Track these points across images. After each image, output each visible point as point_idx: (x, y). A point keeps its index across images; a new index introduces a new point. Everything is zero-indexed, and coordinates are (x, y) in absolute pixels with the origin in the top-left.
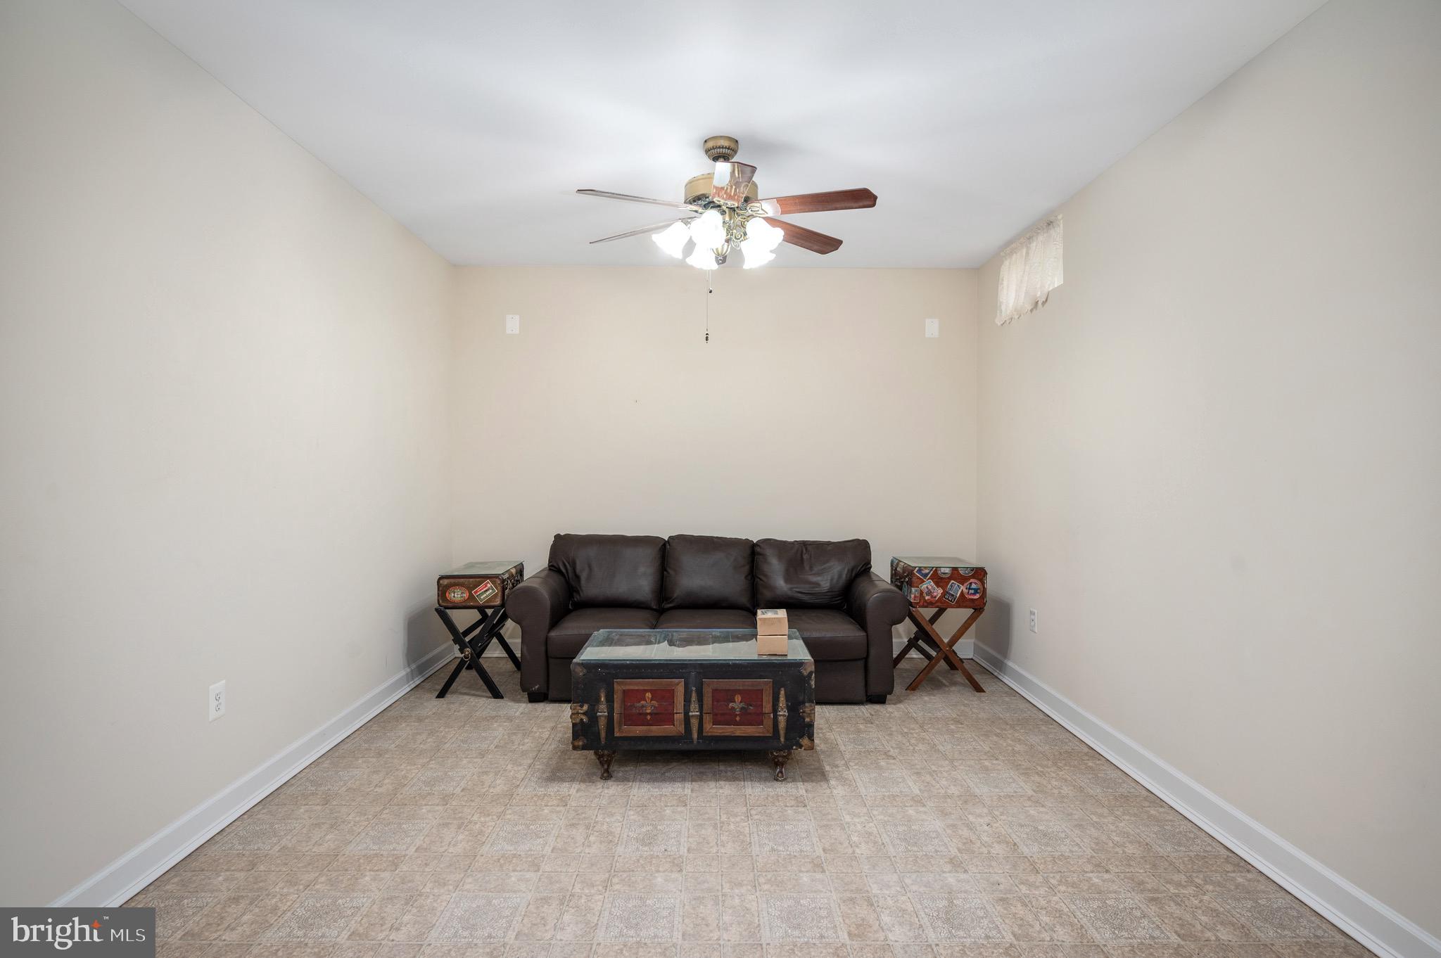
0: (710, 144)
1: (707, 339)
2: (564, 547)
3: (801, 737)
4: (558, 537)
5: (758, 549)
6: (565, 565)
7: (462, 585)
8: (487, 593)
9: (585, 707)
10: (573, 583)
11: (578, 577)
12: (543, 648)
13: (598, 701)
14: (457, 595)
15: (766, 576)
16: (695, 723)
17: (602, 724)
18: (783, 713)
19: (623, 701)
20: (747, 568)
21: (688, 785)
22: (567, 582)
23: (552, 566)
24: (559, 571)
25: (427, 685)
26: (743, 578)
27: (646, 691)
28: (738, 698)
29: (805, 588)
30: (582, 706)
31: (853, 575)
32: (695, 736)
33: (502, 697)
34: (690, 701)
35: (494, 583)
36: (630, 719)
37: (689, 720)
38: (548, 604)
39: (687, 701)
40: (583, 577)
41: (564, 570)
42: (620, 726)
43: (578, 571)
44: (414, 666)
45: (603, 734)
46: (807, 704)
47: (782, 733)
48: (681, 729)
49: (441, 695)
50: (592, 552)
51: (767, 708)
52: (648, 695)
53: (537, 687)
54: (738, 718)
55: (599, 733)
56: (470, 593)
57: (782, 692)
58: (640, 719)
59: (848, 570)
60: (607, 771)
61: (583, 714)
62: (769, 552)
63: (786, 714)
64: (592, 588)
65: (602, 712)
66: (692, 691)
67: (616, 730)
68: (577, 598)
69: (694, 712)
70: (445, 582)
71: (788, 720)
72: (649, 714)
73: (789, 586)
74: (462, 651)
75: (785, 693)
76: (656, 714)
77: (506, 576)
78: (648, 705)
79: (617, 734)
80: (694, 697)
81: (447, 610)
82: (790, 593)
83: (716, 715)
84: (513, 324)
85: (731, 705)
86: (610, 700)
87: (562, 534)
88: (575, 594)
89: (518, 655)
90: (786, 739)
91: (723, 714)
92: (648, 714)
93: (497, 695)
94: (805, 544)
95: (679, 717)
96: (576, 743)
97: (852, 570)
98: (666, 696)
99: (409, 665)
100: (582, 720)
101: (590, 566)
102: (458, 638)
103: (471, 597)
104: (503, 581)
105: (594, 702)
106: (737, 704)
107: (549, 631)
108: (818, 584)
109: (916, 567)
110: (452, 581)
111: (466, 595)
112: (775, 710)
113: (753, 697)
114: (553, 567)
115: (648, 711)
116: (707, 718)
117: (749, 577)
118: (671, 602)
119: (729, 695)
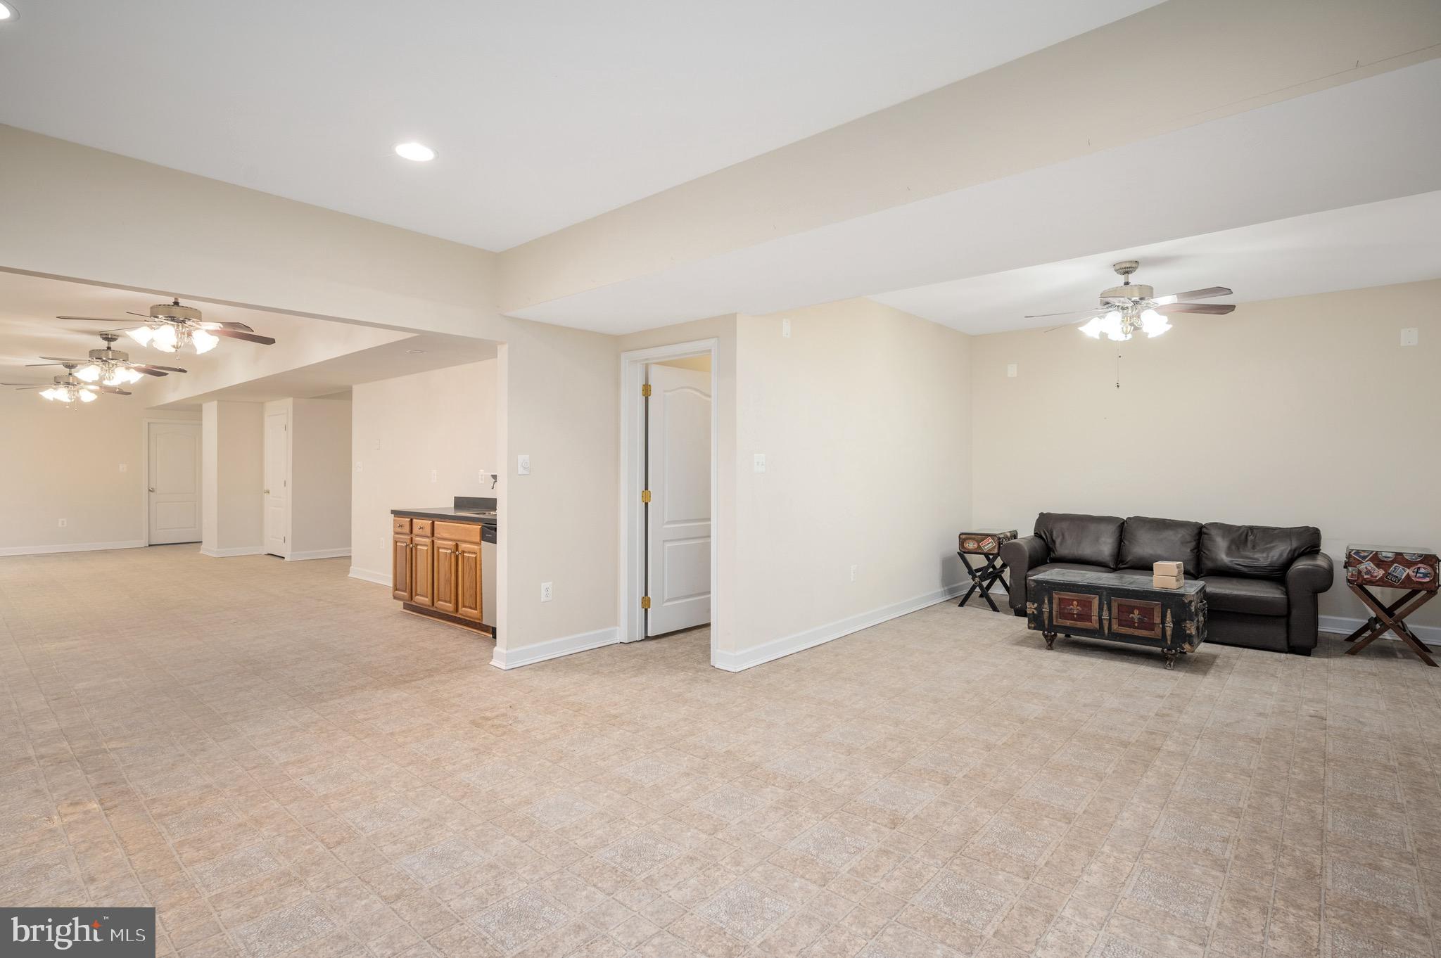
0: (1118, 267)
1: (1118, 386)
2: (1045, 522)
3: (1184, 642)
4: (1042, 515)
5: (1204, 530)
6: (1045, 533)
7: (974, 539)
8: (989, 545)
9: (1036, 605)
10: (1051, 546)
11: (1054, 542)
12: (1024, 582)
13: (1043, 602)
14: (971, 545)
15: (1209, 550)
16: (1106, 624)
17: (1046, 616)
18: (1169, 625)
19: (1060, 605)
20: (1194, 544)
21: (1101, 660)
22: (1047, 544)
23: (1036, 533)
24: (1040, 537)
25: (954, 601)
26: (1189, 550)
27: (1073, 600)
28: (1136, 612)
29: (1247, 562)
30: (1033, 604)
31: (1296, 555)
32: (1106, 631)
33: (998, 611)
34: (1103, 610)
35: (993, 539)
36: (1062, 615)
37: (1102, 622)
38: (1027, 554)
39: (1101, 609)
40: (1058, 542)
41: (1044, 537)
42: (1057, 618)
43: (1054, 538)
44: (946, 588)
45: (1046, 622)
46: (1188, 622)
47: (1169, 638)
48: (1097, 626)
49: (961, 605)
50: (1065, 525)
51: (1157, 620)
52: (1075, 603)
53: (1020, 606)
54: (1136, 625)
55: (1044, 622)
56: (978, 544)
57: (1169, 612)
58: (1070, 616)
59: (1290, 551)
60: (1050, 645)
61: (1034, 609)
62: (1213, 532)
63: (1172, 626)
64: (1062, 550)
65: (1046, 608)
66: (1104, 604)
67: (1054, 621)
68: (1053, 555)
69: (1105, 616)
70: (964, 536)
71: (1173, 629)
72: (1076, 614)
73: (1230, 559)
74: (973, 579)
75: (1171, 612)
76: (1081, 615)
77: (1002, 536)
78: (1075, 608)
79: (1055, 623)
80: (1105, 608)
81: (965, 555)
82: (1230, 564)
83: (1121, 620)
84: (1012, 371)
85: (1131, 615)
86: (1051, 603)
87: (1045, 512)
88: (1051, 553)
89: (1008, 584)
90: (1171, 642)
91: (1126, 621)
92: (1074, 614)
93: (995, 609)
94: (1251, 529)
95: (1095, 618)
96: (1030, 625)
97: (1295, 550)
98: (1087, 604)
99: (943, 587)
100: (1033, 612)
101: (1063, 535)
102: (972, 572)
103: (979, 547)
104: (999, 539)
105: (1041, 603)
106: (1136, 615)
107: (1028, 571)
108: (1258, 560)
109: (1353, 550)
110: (968, 536)
111: (976, 546)
112: (1163, 622)
113: (1147, 612)
114: (1037, 535)
115: (1075, 612)
116: (1114, 622)
117: (1195, 551)
118: (1125, 564)
119: (1131, 609)
